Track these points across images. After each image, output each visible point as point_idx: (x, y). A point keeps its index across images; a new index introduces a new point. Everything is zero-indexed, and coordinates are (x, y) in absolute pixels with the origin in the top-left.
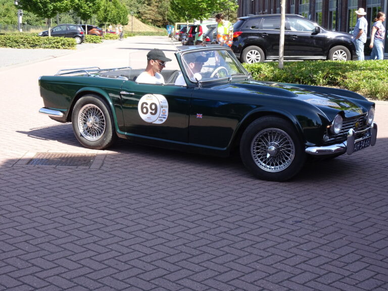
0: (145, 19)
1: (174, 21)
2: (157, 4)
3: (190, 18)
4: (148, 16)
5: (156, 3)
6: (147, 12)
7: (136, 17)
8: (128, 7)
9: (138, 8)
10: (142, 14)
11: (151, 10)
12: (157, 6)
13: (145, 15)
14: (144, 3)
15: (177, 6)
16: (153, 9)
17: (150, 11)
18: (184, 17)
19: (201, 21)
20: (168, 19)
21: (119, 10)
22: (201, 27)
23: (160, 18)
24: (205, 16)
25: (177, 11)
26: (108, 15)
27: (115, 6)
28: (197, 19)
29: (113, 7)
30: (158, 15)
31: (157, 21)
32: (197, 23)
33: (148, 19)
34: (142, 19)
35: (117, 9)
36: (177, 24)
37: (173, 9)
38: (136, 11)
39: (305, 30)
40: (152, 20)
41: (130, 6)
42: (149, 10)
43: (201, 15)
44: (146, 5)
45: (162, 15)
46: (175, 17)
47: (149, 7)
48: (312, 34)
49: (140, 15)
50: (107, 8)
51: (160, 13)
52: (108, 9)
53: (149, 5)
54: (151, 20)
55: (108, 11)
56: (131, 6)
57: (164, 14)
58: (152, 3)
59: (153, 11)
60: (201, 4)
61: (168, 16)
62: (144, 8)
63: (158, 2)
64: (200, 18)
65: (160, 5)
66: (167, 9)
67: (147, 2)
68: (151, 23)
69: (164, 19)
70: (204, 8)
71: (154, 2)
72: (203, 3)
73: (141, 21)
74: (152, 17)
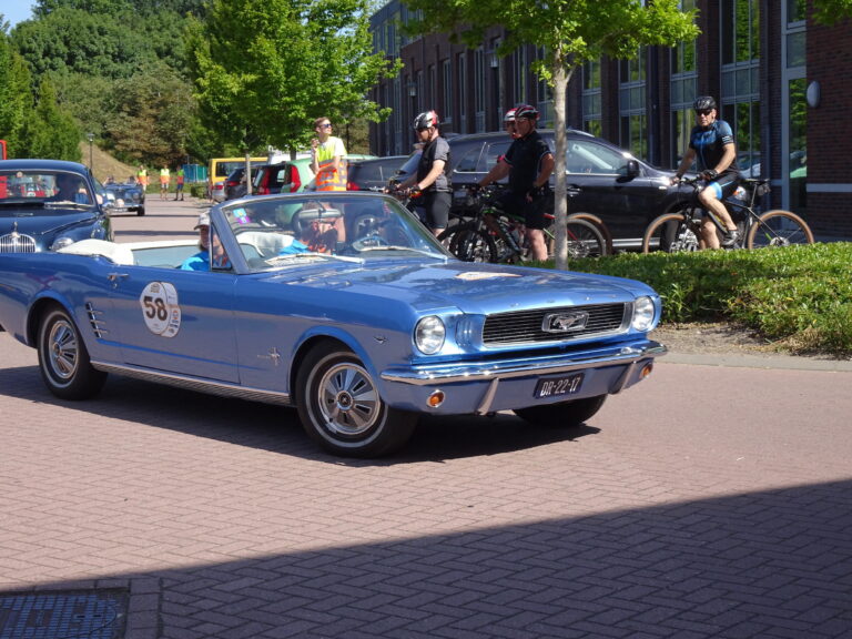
0: (124, 151)
1: (204, 153)
2: (154, 112)
3: (254, 144)
4: (132, 143)
5: (151, 108)
6: (129, 132)
7: (100, 146)
8: (78, 123)
9: (104, 125)
10: (116, 139)
11: (140, 127)
12: (155, 117)
13: (124, 141)
14: (119, 109)
15: (218, 116)
16: (144, 124)
17: (137, 131)
18: (236, 143)
19: (293, 153)
20: (187, 150)
21: (59, 131)
22: (295, 168)
23: (164, 147)
24: (303, 141)
25: (217, 128)
26: (30, 143)
27: (46, 120)
28: (282, 148)
29: (42, 123)
30: (157, 140)
31: (157, 155)
32: (279, 157)
33: (132, 151)
34: (117, 152)
35: (52, 129)
36: (215, 161)
37: (206, 123)
38: (99, 131)
39: (596, 168)
40: (143, 152)
41: (83, 120)
42: (134, 128)
43: (293, 137)
44: (125, 115)
45: (168, 139)
46: (210, 143)
47: (135, 121)
48: (619, 180)
49: (109, 142)
50: (26, 126)
51: (164, 135)
52: (30, 128)
53: (134, 113)
54: (139, 154)
55: (31, 134)
56: (85, 118)
57: (175, 136)
58: (141, 108)
59: (145, 129)
60: (293, 110)
61: (187, 141)
62: (120, 124)
63: (158, 106)
64: (290, 145)
65: (162, 113)
66: (182, 123)
67: (129, 106)
68: (142, 161)
69: (174, 150)
70: (300, 119)
71: (145, 107)
72: (298, 107)
73: (115, 157)
74: (144, 146)
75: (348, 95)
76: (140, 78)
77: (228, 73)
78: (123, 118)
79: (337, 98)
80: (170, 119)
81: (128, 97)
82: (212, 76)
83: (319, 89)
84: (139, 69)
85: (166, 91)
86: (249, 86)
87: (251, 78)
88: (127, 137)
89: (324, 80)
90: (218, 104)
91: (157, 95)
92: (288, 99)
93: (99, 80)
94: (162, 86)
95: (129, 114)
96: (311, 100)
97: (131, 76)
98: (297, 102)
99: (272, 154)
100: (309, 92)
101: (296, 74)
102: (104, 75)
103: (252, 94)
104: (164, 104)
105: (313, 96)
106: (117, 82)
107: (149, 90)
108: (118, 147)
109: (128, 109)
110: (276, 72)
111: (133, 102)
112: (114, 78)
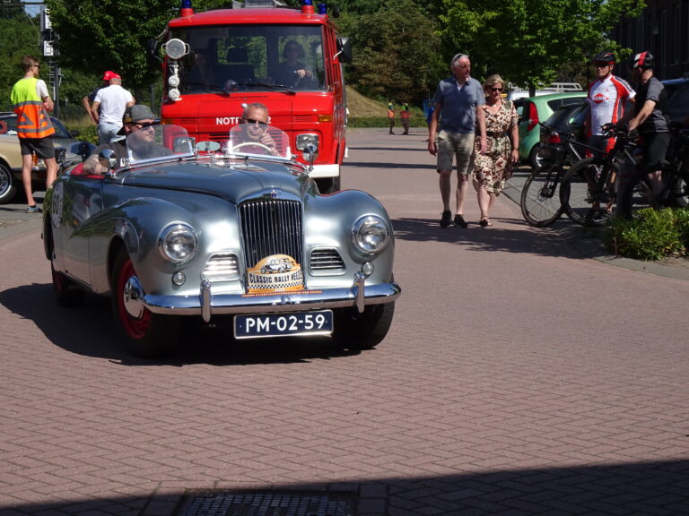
0: (367, 85)
2: (397, 47)
4: (376, 77)
5: (395, 43)
6: (373, 67)
10: (360, 73)
11: (383, 62)
12: (398, 52)
13: (368, 76)
14: (364, 44)
16: (388, 59)
17: (381, 65)
19: (532, 90)
23: (406, 81)
24: (542, 78)
28: (522, 86)
30: (399, 75)
31: (399, 89)
33: (376, 85)
34: (361, 86)
40: (386, 87)
42: (377, 62)
43: (533, 75)
44: (369, 50)
45: (410, 74)
47: (378, 56)
49: (353, 76)
51: (406, 70)
53: (378, 48)
57: (417, 71)
58: (385, 44)
59: (389, 64)
60: (534, 48)
61: (429, 76)
62: (365, 58)
63: (401, 42)
64: (530, 82)
65: (406, 47)
66: (424, 58)
67: (374, 42)
68: (384, 95)
69: (416, 86)
70: (540, 56)
71: (389, 42)
72: (539, 45)
73: (358, 91)
74: (386, 81)
75: (590, 33)
76: (385, 13)
77: (470, 10)
78: (367, 52)
79: (579, 36)
80: (413, 54)
81: (374, 32)
82: (454, 13)
83: (561, 26)
84: (384, 5)
85: (411, 26)
86: (489, 23)
87: (491, 15)
88: (371, 72)
89: (565, 18)
90: (461, 40)
91: (401, 31)
92: (529, 37)
93: (345, 15)
94: (407, 22)
95: (373, 49)
96: (553, 37)
97: (376, 11)
98: (538, 40)
99: (513, 90)
100: (550, 30)
101: (539, 12)
102: (350, 10)
103: (493, 31)
104: (407, 39)
105: (555, 34)
106: (363, 17)
107: (394, 25)
108: (363, 82)
109: (372, 44)
110: (518, 10)
111: (377, 37)
112: (360, 14)
